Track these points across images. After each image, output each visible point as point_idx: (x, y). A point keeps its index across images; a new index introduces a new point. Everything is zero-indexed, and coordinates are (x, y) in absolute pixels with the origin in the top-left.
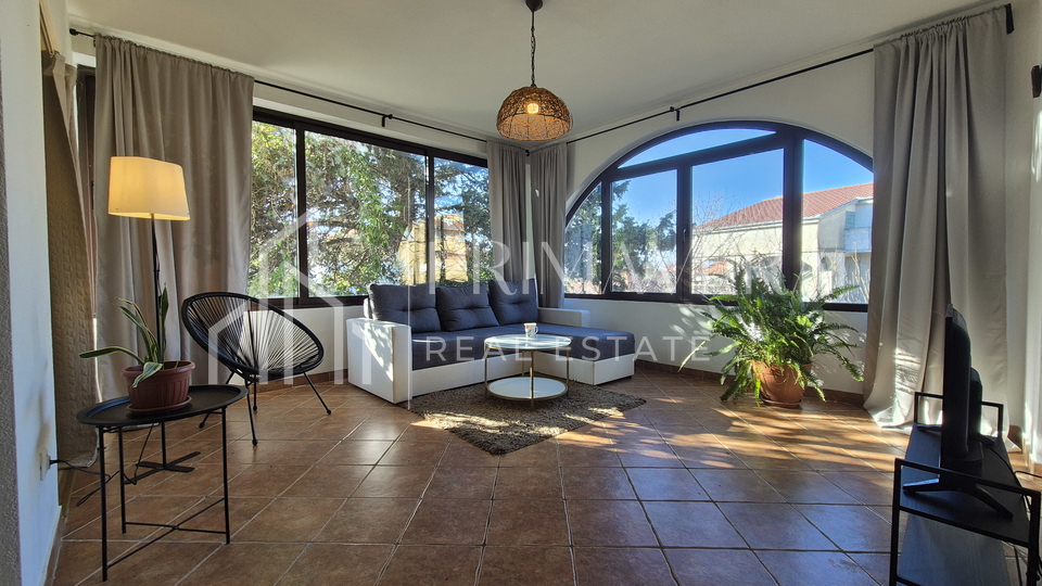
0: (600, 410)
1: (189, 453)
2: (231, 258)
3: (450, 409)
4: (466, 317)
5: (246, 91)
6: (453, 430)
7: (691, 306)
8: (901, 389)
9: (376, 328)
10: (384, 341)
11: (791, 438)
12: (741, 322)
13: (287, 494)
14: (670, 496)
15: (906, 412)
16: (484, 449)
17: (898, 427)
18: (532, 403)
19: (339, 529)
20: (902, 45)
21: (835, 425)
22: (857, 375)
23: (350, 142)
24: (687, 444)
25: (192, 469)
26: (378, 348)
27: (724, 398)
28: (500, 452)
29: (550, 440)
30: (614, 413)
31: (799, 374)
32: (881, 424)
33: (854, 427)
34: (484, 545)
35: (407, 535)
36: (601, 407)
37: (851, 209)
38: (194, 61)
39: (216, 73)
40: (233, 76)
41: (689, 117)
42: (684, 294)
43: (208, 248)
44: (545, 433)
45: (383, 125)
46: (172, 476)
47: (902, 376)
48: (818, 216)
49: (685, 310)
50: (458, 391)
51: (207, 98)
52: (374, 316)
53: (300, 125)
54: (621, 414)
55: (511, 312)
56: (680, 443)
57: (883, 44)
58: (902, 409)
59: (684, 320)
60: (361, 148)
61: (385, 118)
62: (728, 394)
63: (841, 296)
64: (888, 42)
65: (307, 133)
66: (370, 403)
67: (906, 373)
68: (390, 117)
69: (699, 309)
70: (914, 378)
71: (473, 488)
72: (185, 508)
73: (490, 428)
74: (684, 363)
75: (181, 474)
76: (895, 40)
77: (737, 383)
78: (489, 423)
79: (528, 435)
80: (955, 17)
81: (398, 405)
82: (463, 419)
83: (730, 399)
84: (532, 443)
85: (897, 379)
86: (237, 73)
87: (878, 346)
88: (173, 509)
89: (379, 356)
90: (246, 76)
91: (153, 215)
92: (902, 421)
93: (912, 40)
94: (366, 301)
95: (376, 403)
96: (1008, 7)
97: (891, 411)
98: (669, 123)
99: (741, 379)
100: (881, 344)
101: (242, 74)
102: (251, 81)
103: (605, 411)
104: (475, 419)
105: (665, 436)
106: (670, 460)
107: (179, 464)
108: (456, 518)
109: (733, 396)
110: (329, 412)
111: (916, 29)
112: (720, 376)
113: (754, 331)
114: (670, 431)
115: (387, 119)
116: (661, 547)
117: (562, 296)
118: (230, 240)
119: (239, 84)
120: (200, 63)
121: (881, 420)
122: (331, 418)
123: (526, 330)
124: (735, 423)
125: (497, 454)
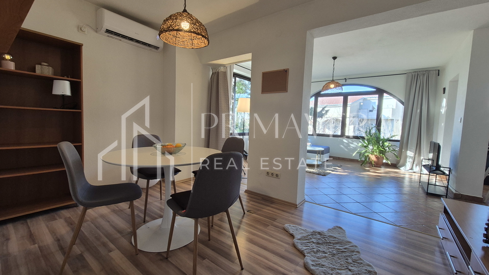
7: (347, 139)
8: (409, 161)
12: (368, 144)
22: (398, 158)
42: (343, 135)
44: (329, 172)
47: (409, 158)
49: (345, 141)
54: (340, 168)
58: (409, 166)
59: (345, 144)
63: (393, 138)
64: (410, 72)
69: (350, 141)
70: (412, 158)
76: (413, 72)
77: (365, 161)
80: (427, 70)
92: (409, 169)
93: (417, 73)
96: (439, 70)
97: (405, 167)
100: (403, 150)
111: (417, 70)
121: (403, 169)
125: (324, 176)
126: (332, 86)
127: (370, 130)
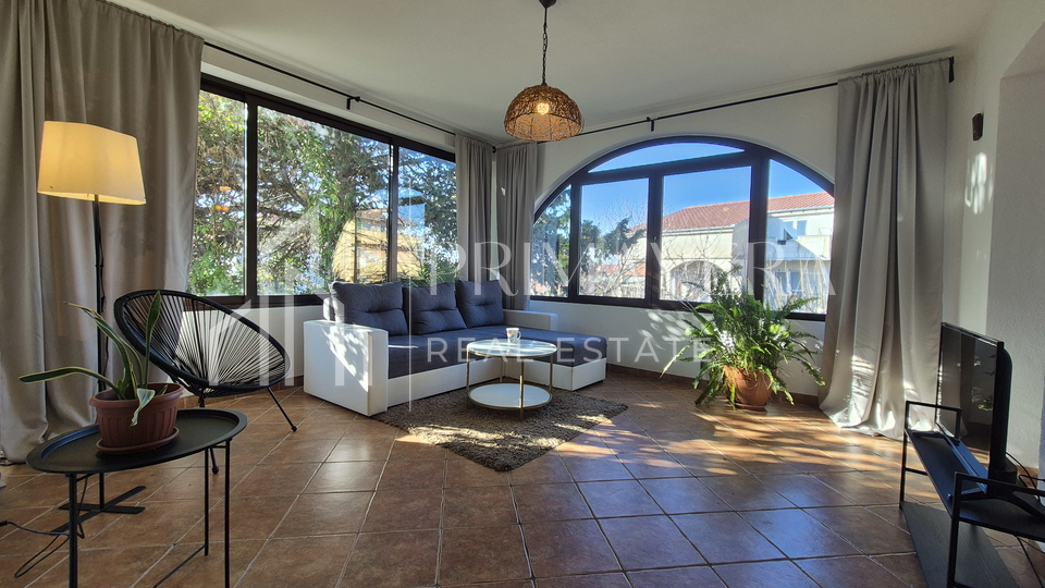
0: (588, 418)
1: (129, 488)
2: (170, 249)
3: (433, 421)
4: (435, 320)
5: (194, 54)
6: (446, 446)
7: (660, 311)
8: (858, 393)
9: (347, 332)
10: (358, 347)
11: (769, 441)
12: (716, 329)
13: (279, 533)
14: (693, 508)
15: (862, 413)
16: (487, 466)
17: (855, 427)
18: (522, 412)
19: (362, 573)
20: (862, 82)
21: (803, 427)
22: (819, 380)
23: (309, 123)
24: (685, 451)
25: (139, 510)
26: (349, 356)
27: (698, 402)
28: (506, 468)
29: (550, 453)
30: (601, 419)
31: (772, 379)
32: (840, 425)
33: (819, 428)
34: (533, 578)
35: (444, 574)
36: (588, 415)
38: (129, 11)
39: (156, 29)
40: (178, 35)
41: (663, 129)
43: (140, 235)
44: (545, 444)
45: (348, 108)
46: (114, 521)
47: (858, 381)
48: (733, 225)
49: (654, 315)
50: (433, 400)
51: (144, 55)
52: (337, 318)
53: (253, 98)
54: (609, 421)
55: (478, 314)
56: (678, 451)
57: (846, 79)
58: (858, 411)
59: (652, 325)
60: (321, 131)
61: (351, 100)
62: (702, 397)
63: (804, 307)
64: (850, 78)
65: (259, 108)
66: (338, 417)
67: (862, 378)
68: (358, 99)
69: (668, 315)
70: (869, 383)
71: (494, 512)
72: (151, 562)
73: (485, 442)
74: (666, 369)
75: (129, 517)
76: (857, 77)
77: (709, 388)
78: (482, 435)
79: (528, 448)
80: (908, 62)
81: (372, 417)
82: (452, 432)
83: (703, 403)
84: (535, 456)
85: (854, 383)
86: (182, 31)
87: (834, 352)
88: (134, 565)
89: (350, 363)
90: (193, 36)
91: (96, 197)
92: (859, 422)
93: (871, 78)
94: (326, 301)
95: (345, 415)
96: (951, 60)
97: (847, 412)
98: (643, 132)
99: (714, 383)
100: (838, 351)
101: (189, 33)
102: (201, 42)
103: (594, 418)
104: (465, 432)
105: (661, 444)
106: (676, 469)
107: (122, 504)
108: (490, 549)
109: (706, 399)
110: (294, 429)
111: (875, 69)
112: (693, 380)
113: (726, 339)
114: (663, 438)
115: (353, 101)
116: (710, 565)
117: (528, 298)
118: (169, 227)
119: (185, 46)
120: (137, 14)
121: (839, 421)
122: (296, 435)
123: (509, 335)
124: (718, 428)
125: (504, 470)
126: (543, 108)
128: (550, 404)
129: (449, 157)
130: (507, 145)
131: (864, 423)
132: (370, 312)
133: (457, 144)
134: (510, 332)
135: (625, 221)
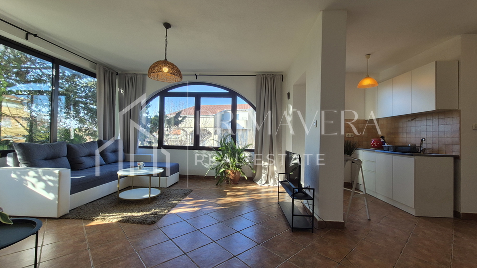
16: (144, 224)
22: (254, 171)
27: (217, 185)
32: (260, 185)
33: (254, 187)
37: (223, 113)
41: (200, 79)
42: (196, 146)
45: (27, 38)
54: (188, 197)
55: (112, 157)
58: (264, 179)
61: (29, 34)
63: (249, 147)
67: (265, 169)
68: (36, 36)
71: (157, 239)
74: (206, 174)
77: (221, 179)
80: (273, 74)
81: (60, 218)
83: (219, 184)
84: (163, 215)
85: (263, 171)
92: (264, 183)
96: (282, 75)
97: (261, 180)
98: (193, 79)
99: (222, 177)
112: (214, 177)
117: (138, 148)
121: (260, 183)
125: (153, 224)
126: (166, 69)
127: (225, 140)
128: (160, 194)
129: (93, 75)
130: (125, 73)
131: (266, 183)
132: (46, 159)
133: (97, 69)
134: (139, 164)
135: (180, 113)
